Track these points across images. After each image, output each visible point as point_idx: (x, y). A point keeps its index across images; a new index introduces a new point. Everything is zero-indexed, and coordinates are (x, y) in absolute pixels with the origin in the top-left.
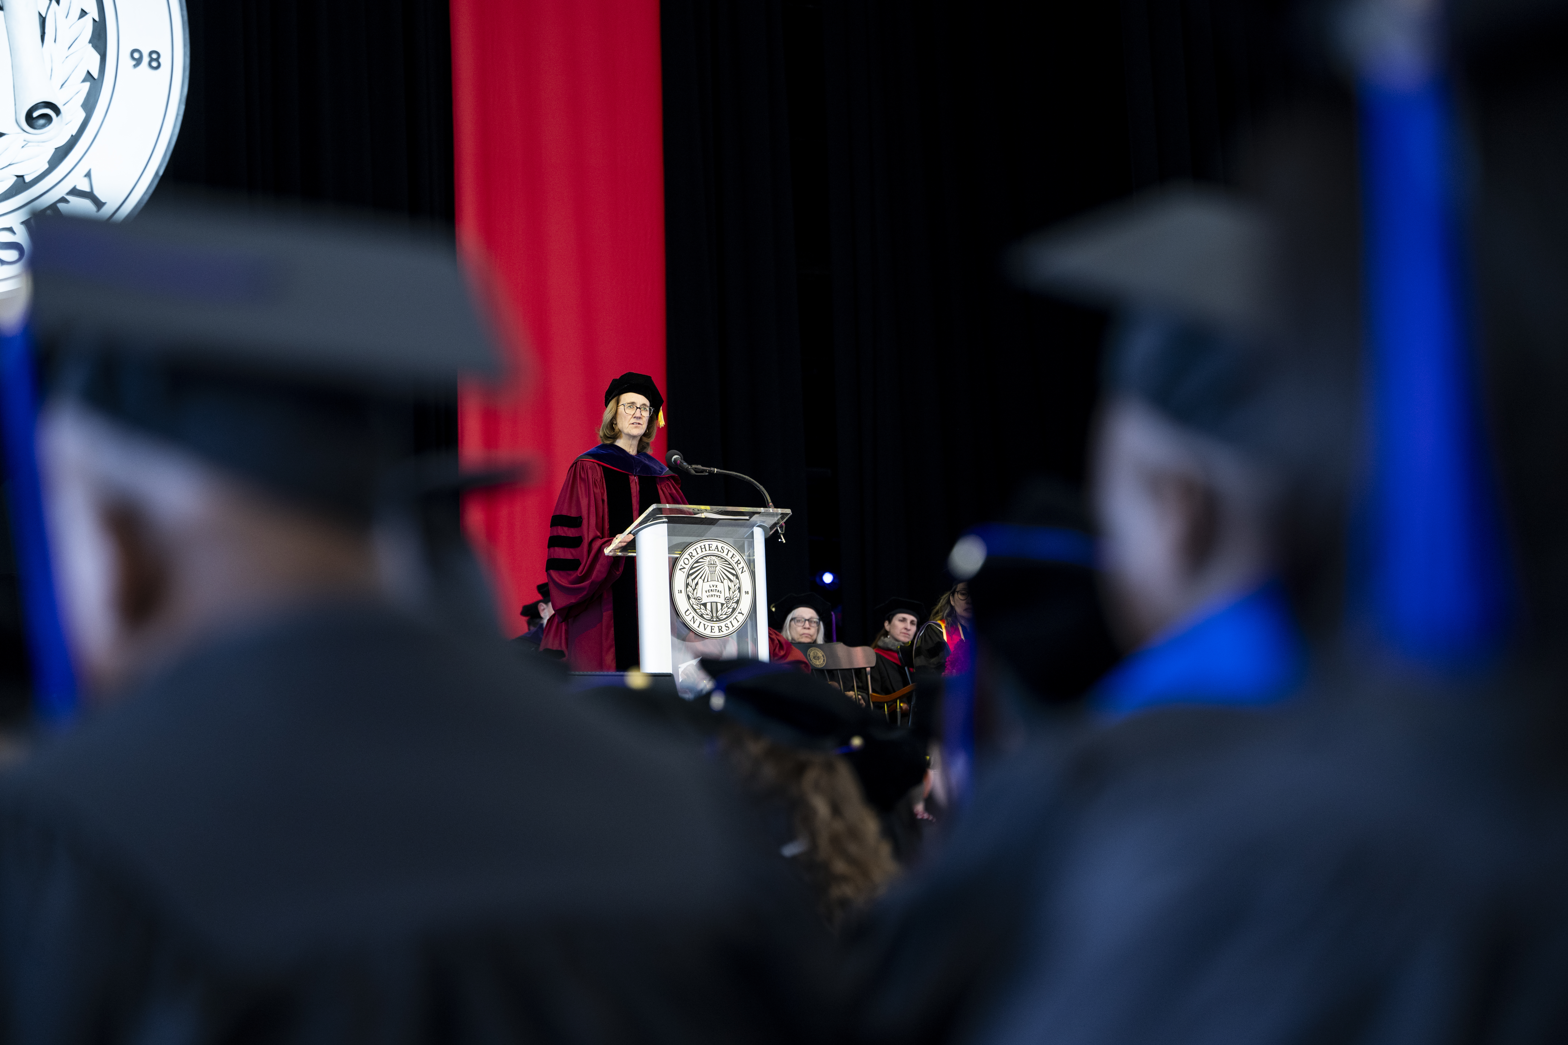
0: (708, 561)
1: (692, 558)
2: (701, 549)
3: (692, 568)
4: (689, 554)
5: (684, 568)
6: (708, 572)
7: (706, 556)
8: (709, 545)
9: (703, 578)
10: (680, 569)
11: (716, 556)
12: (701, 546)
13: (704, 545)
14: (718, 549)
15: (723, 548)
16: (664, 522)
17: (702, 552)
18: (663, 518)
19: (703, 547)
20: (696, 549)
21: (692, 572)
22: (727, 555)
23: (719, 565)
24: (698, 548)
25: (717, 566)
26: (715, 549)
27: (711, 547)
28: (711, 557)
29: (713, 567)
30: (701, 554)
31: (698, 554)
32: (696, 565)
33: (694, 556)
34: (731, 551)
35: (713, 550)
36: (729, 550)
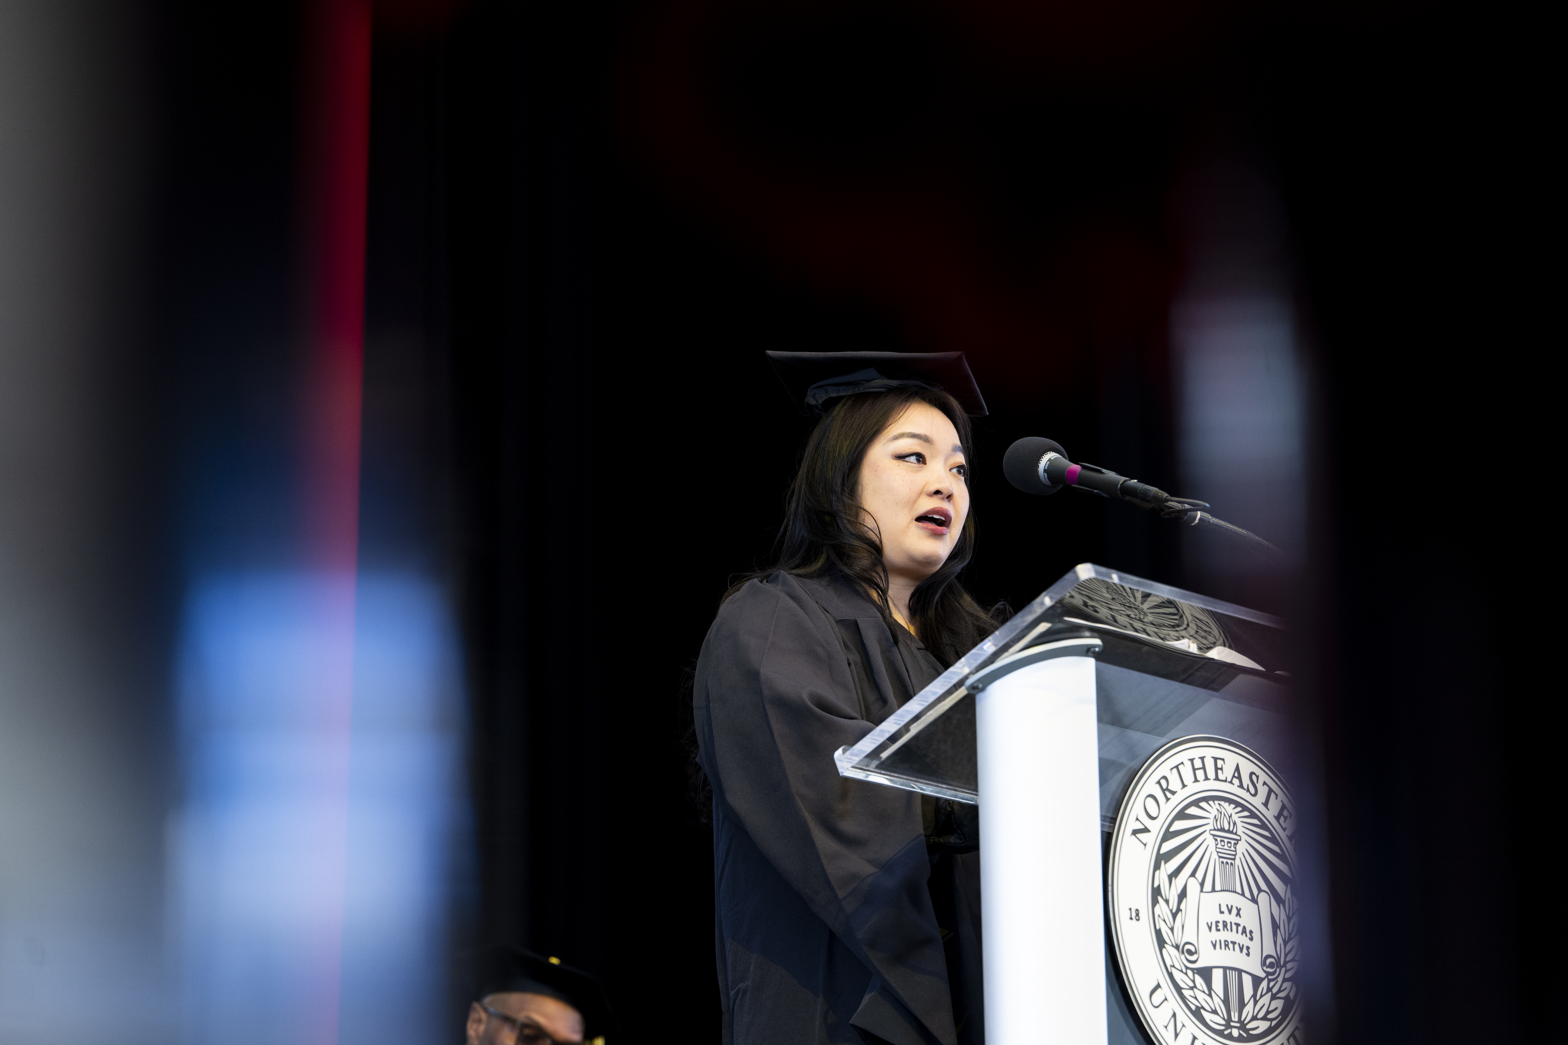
0: (1212, 816)
1: (1168, 799)
2: (1194, 770)
3: (1168, 835)
4: (1159, 783)
5: (1146, 830)
6: (1215, 856)
7: (1206, 799)
8: (1216, 759)
9: (1200, 874)
10: (1135, 832)
11: (1237, 804)
12: (1192, 760)
13: (1202, 759)
14: (1239, 778)
15: (1254, 777)
16: (1087, 651)
17: (1196, 780)
18: (1096, 634)
19: (1198, 764)
20: (1177, 767)
21: (1168, 846)
22: (1266, 804)
23: (1244, 837)
24: (1182, 763)
25: (1239, 838)
26: (1234, 779)
27: (1219, 766)
28: (1219, 804)
29: (1226, 840)
30: (1192, 788)
31: (1184, 786)
32: (1179, 825)
33: (1173, 793)
34: (1277, 795)
35: (1229, 779)
36: (1271, 791)
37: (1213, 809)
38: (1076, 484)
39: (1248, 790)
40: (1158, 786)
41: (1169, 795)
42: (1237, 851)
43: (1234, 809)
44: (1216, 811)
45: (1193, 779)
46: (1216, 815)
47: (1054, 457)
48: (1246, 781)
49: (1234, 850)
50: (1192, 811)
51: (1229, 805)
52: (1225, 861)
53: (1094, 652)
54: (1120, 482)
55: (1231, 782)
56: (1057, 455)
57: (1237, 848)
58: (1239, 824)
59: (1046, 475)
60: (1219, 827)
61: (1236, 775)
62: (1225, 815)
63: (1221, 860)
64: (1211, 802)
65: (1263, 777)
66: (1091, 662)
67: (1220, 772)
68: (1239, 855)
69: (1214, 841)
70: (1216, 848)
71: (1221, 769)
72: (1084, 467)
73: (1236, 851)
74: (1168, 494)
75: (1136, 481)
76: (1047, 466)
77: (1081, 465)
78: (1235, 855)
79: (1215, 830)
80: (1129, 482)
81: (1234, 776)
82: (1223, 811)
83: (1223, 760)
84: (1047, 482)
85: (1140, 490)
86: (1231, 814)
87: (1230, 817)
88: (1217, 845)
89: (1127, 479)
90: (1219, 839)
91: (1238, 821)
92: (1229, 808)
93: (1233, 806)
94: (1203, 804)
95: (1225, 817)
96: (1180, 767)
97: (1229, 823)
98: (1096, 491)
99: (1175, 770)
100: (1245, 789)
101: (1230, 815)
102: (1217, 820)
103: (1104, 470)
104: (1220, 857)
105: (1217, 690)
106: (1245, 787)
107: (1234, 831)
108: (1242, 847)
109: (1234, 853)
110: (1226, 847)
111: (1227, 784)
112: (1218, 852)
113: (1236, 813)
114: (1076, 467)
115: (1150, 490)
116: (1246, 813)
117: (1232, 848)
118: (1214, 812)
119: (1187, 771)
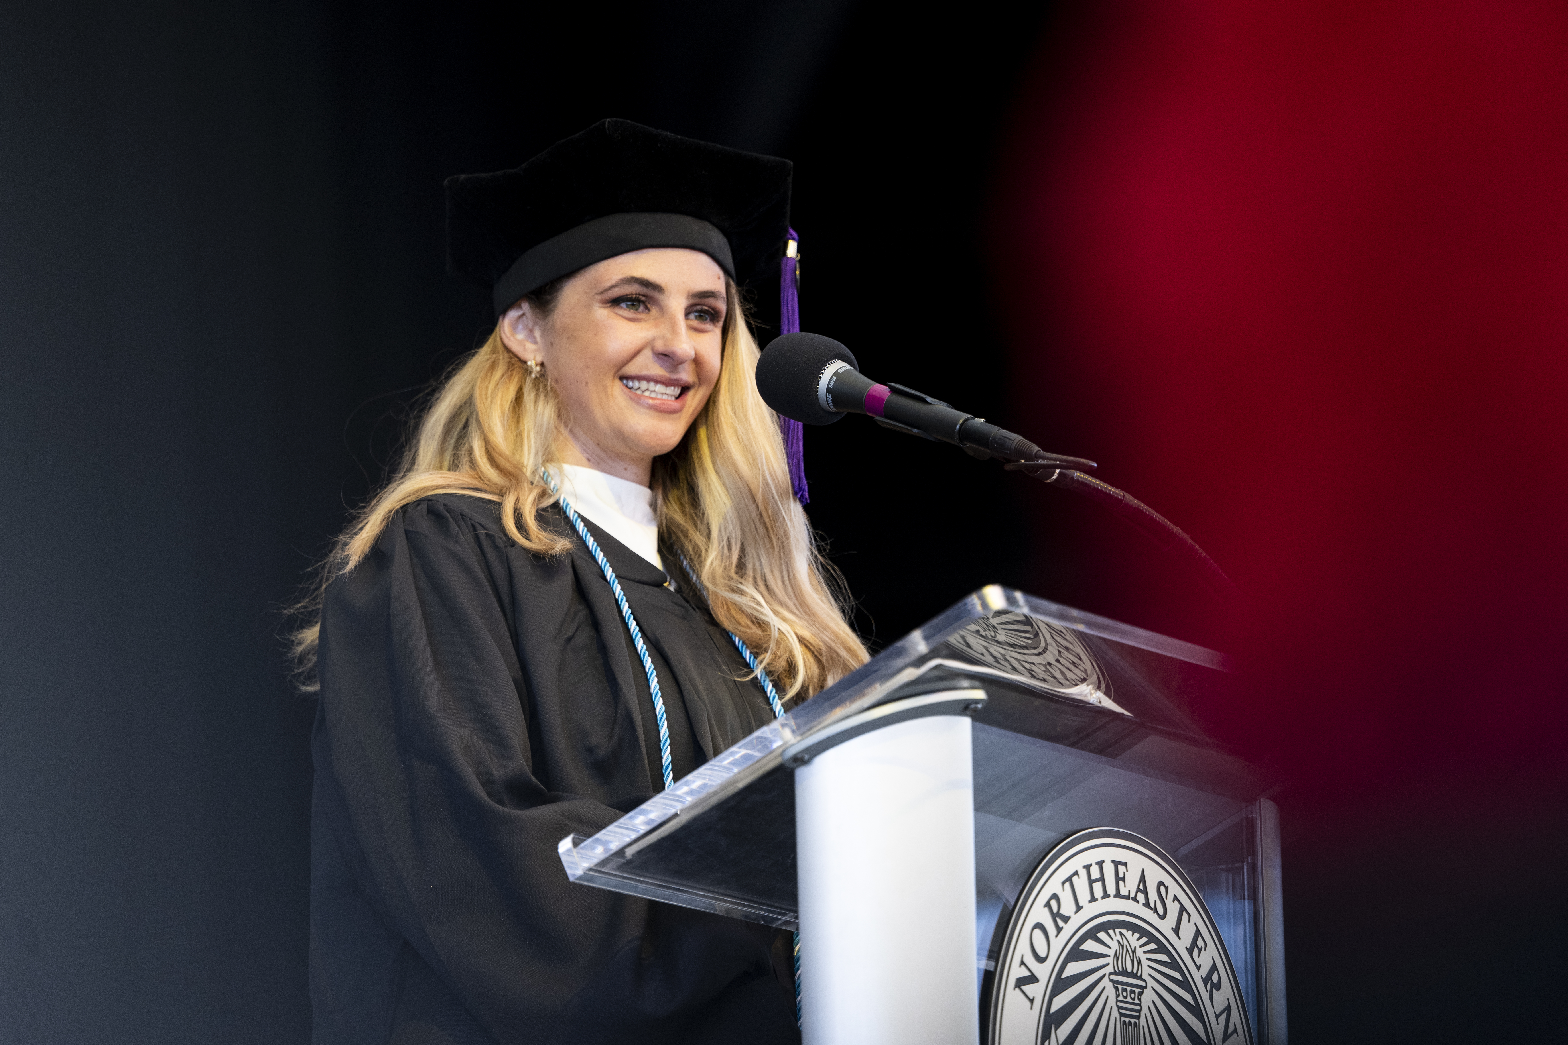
0: (1111, 953)
1: (1059, 930)
2: (1091, 882)
3: (1060, 984)
4: (1048, 905)
5: (1032, 979)
6: (1115, 1014)
7: (1105, 927)
8: (1116, 864)
9: (1097, 1042)
10: (1021, 983)
11: (1143, 933)
12: (1088, 868)
13: (1100, 864)
14: (1145, 892)
15: (1162, 889)
16: (964, 708)
17: (1093, 899)
18: (977, 683)
19: (1095, 873)
20: (1069, 879)
21: (1059, 1002)
22: (1176, 930)
23: (1151, 983)
24: (1076, 873)
25: (1143, 984)
26: (1139, 893)
27: (1121, 875)
28: (1121, 934)
29: (1129, 989)
30: (1090, 910)
31: (1079, 908)
32: (1073, 969)
33: (1066, 919)
34: (1189, 916)
35: (1132, 895)
36: (1183, 909)
37: (1112, 941)
38: (882, 416)
39: (1156, 911)
40: (1046, 909)
41: (1061, 923)
42: (1142, 1005)
43: (1138, 939)
44: (1117, 943)
45: (1089, 898)
46: (1117, 950)
47: (843, 369)
48: (1153, 896)
49: (1139, 1002)
50: (1090, 946)
51: (1133, 935)
52: (1127, 1020)
53: (975, 710)
54: (959, 421)
55: (1135, 899)
56: (849, 367)
57: (1142, 1000)
58: (1145, 963)
59: (829, 396)
60: (1121, 969)
61: (1141, 887)
62: (1127, 950)
63: (1123, 1019)
64: (1111, 932)
65: (1174, 889)
66: (965, 723)
67: (1121, 883)
68: (1145, 1010)
69: (1114, 990)
70: (1118, 1001)
71: (1123, 879)
72: (893, 390)
73: (1140, 1005)
74: (1039, 446)
75: (983, 420)
76: (832, 383)
77: (890, 387)
78: (1139, 1011)
79: (1115, 973)
80: (973, 421)
81: (1138, 890)
82: (1126, 943)
83: (1125, 864)
84: (833, 409)
85: (994, 438)
86: (1135, 947)
87: (1134, 952)
88: (1118, 996)
89: (970, 416)
90: (1120, 987)
91: (1143, 957)
92: (1133, 939)
93: (1137, 935)
94: (1102, 935)
95: (1127, 953)
96: (1075, 879)
97: (1132, 961)
98: (915, 431)
99: (1067, 884)
100: (1151, 909)
101: (1133, 949)
102: (1118, 958)
103: (929, 399)
104: (1122, 1015)
105: (1113, 756)
106: (1152, 905)
107: (1139, 974)
108: (1148, 997)
109: (1138, 1008)
110: (1129, 999)
111: (1131, 901)
112: (1119, 1008)
113: (1141, 946)
114: (881, 390)
115: (1011, 440)
116: (1153, 946)
117: (1136, 1001)
118: (1115, 946)
119: (1081, 883)
